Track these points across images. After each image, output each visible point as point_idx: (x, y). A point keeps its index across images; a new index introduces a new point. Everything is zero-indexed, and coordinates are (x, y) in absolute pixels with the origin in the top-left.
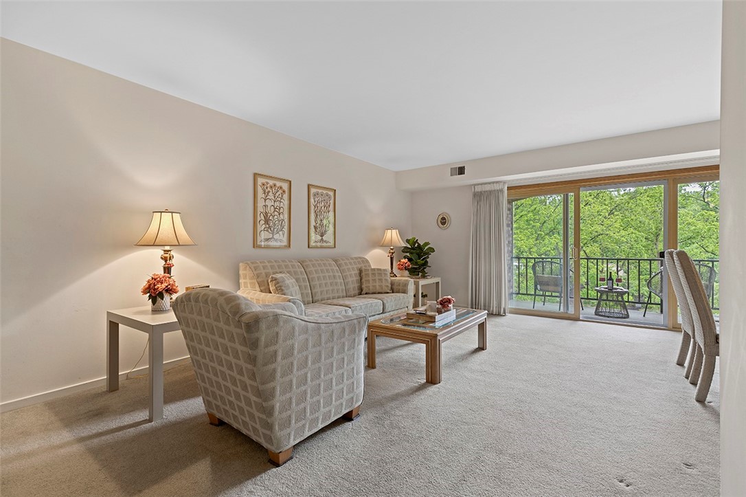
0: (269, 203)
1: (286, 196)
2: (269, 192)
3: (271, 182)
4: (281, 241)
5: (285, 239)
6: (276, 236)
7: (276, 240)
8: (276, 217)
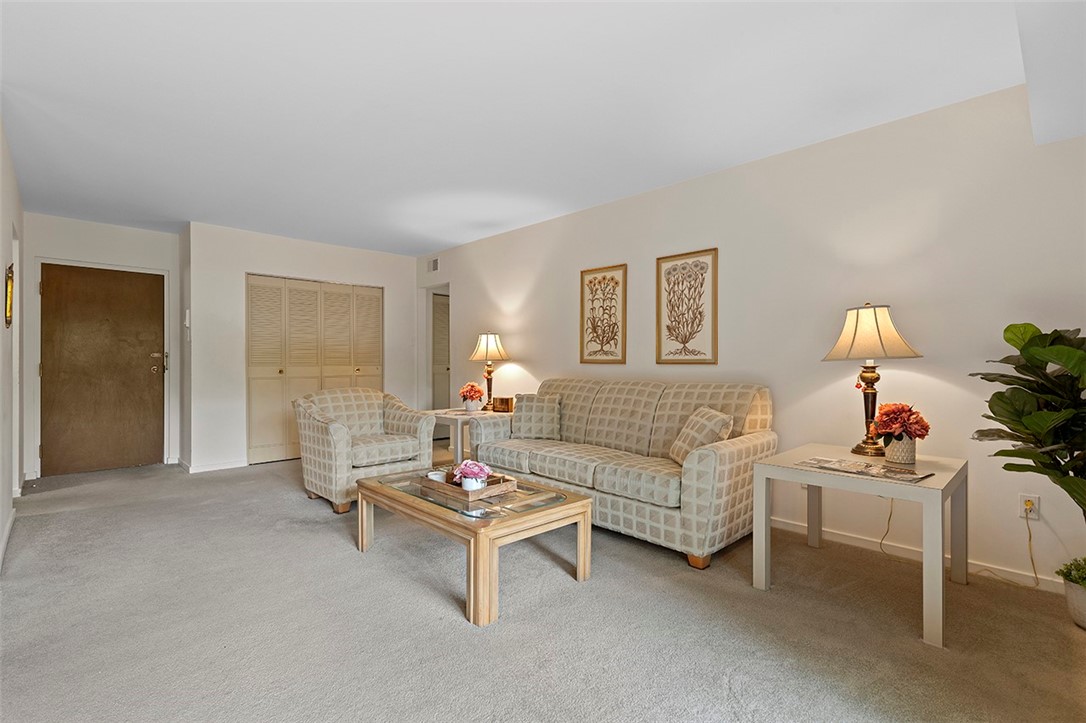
0: (597, 304)
1: (619, 290)
2: (597, 290)
3: (599, 276)
4: (612, 353)
5: (619, 351)
6: (606, 348)
7: (606, 353)
8: (605, 321)
